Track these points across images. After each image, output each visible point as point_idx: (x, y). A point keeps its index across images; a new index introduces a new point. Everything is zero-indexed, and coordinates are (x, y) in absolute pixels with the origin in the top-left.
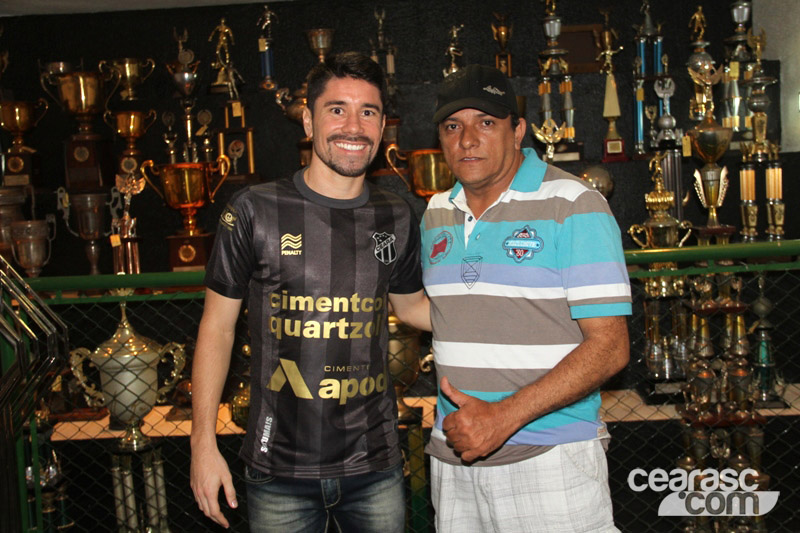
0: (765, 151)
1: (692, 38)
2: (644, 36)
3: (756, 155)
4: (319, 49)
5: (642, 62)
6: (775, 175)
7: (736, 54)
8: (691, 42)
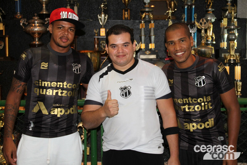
0: (234, 58)
1: (207, 6)
2: (187, 5)
3: (230, 60)
4: (43, 1)
5: (186, 16)
6: (238, 69)
7: (227, 14)
8: (207, 8)
